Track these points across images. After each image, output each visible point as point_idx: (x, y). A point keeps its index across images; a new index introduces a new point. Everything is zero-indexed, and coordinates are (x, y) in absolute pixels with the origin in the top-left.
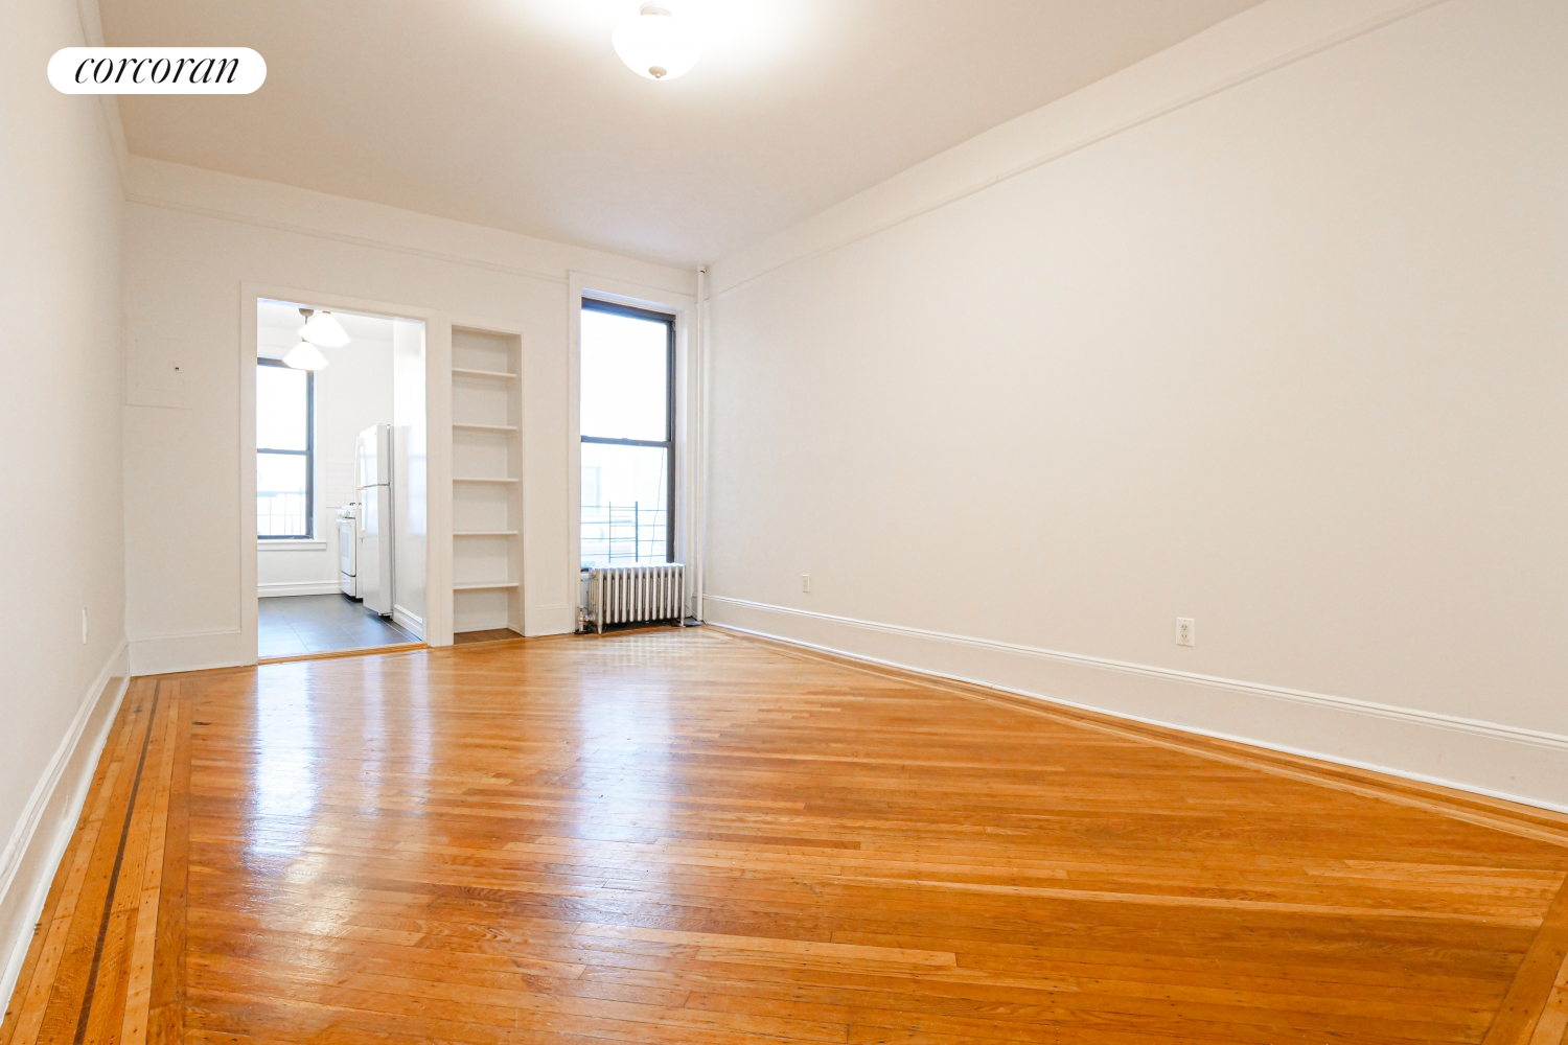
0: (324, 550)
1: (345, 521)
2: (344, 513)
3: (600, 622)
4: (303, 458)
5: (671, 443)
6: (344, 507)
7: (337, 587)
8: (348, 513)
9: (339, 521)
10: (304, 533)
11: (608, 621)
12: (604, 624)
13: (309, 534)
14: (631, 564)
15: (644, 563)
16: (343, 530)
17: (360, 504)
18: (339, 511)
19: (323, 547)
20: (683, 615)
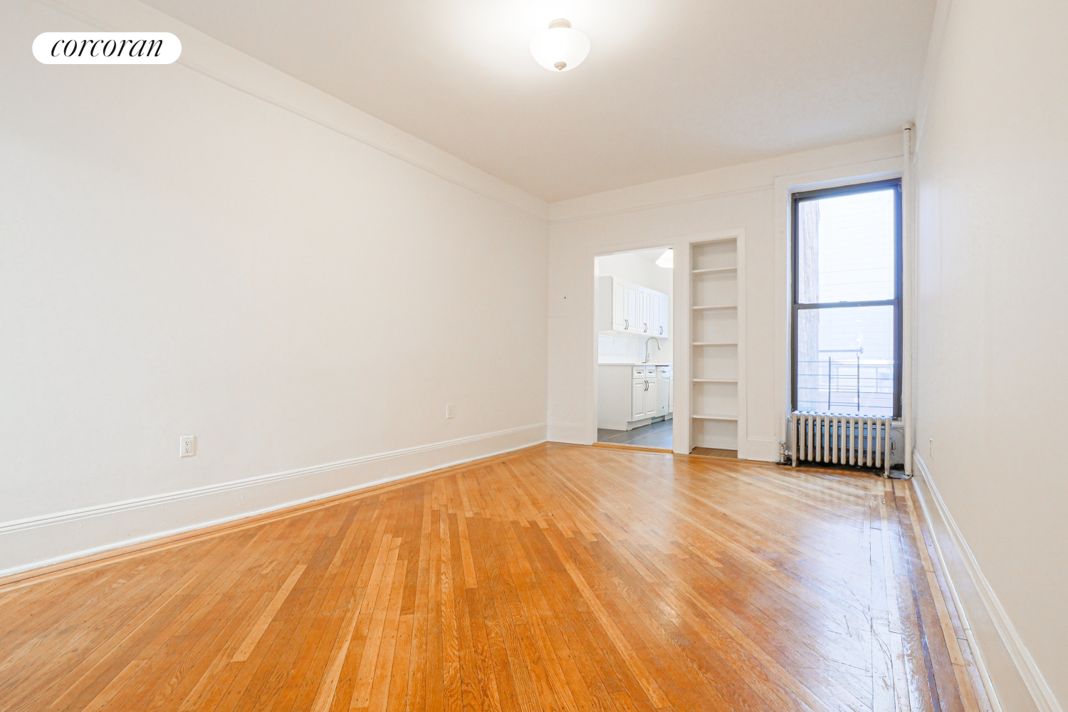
3: (794, 458)
5: (898, 303)
11: (802, 457)
12: (798, 458)
14: (852, 412)
15: (867, 412)
20: (887, 465)
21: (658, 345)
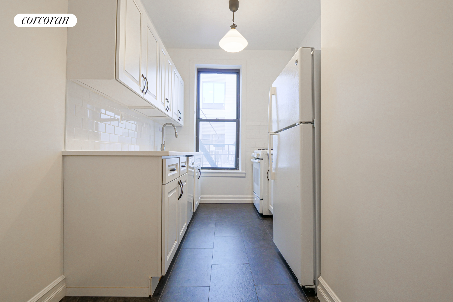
0: (245, 177)
1: (256, 161)
2: (256, 155)
4: (234, 124)
6: (255, 151)
7: (250, 199)
8: (259, 155)
9: (252, 160)
10: (234, 166)
13: (237, 168)
16: (255, 166)
17: (272, 149)
18: (253, 154)
19: (244, 175)
21: (176, 133)
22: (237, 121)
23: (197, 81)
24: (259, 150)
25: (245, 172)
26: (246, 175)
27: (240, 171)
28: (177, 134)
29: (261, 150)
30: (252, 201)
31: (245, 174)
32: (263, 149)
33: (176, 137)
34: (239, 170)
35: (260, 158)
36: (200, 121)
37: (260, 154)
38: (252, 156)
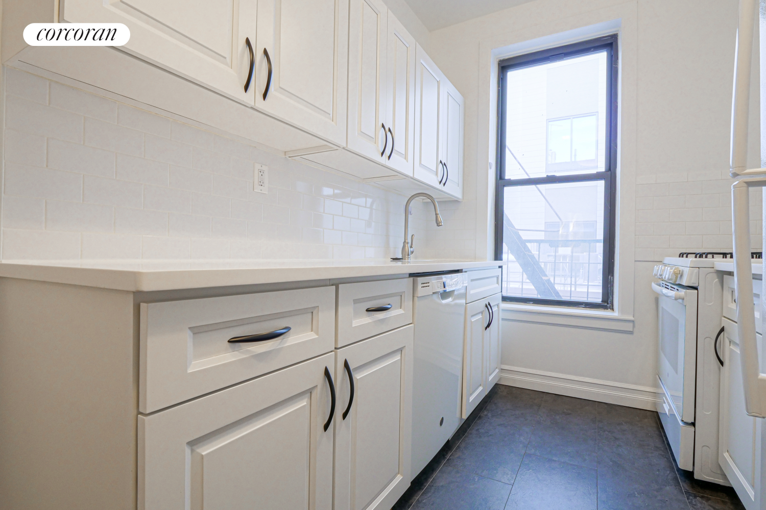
0: (631, 333)
1: (670, 292)
2: (669, 274)
6: (667, 260)
7: (650, 399)
8: (680, 274)
9: (656, 287)
10: (599, 300)
13: (607, 302)
16: (663, 304)
18: (660, 269)
19: (629, 327)
21: (436, 214)
22: (609, 176)
23: (499, 91)
24: (681, 255)
25: (631, 318)
26: (634, 326)
27: (615, 314)
28: (440, 218)
29: (691, 258)
30: (655, 404)
31: (631, 324)
32: (696, 255)
33: (438, 225)
34: (613, 309)
35: (684, 283)
36: (504, 186)
37: (686, 271)
38: (656, 275)
